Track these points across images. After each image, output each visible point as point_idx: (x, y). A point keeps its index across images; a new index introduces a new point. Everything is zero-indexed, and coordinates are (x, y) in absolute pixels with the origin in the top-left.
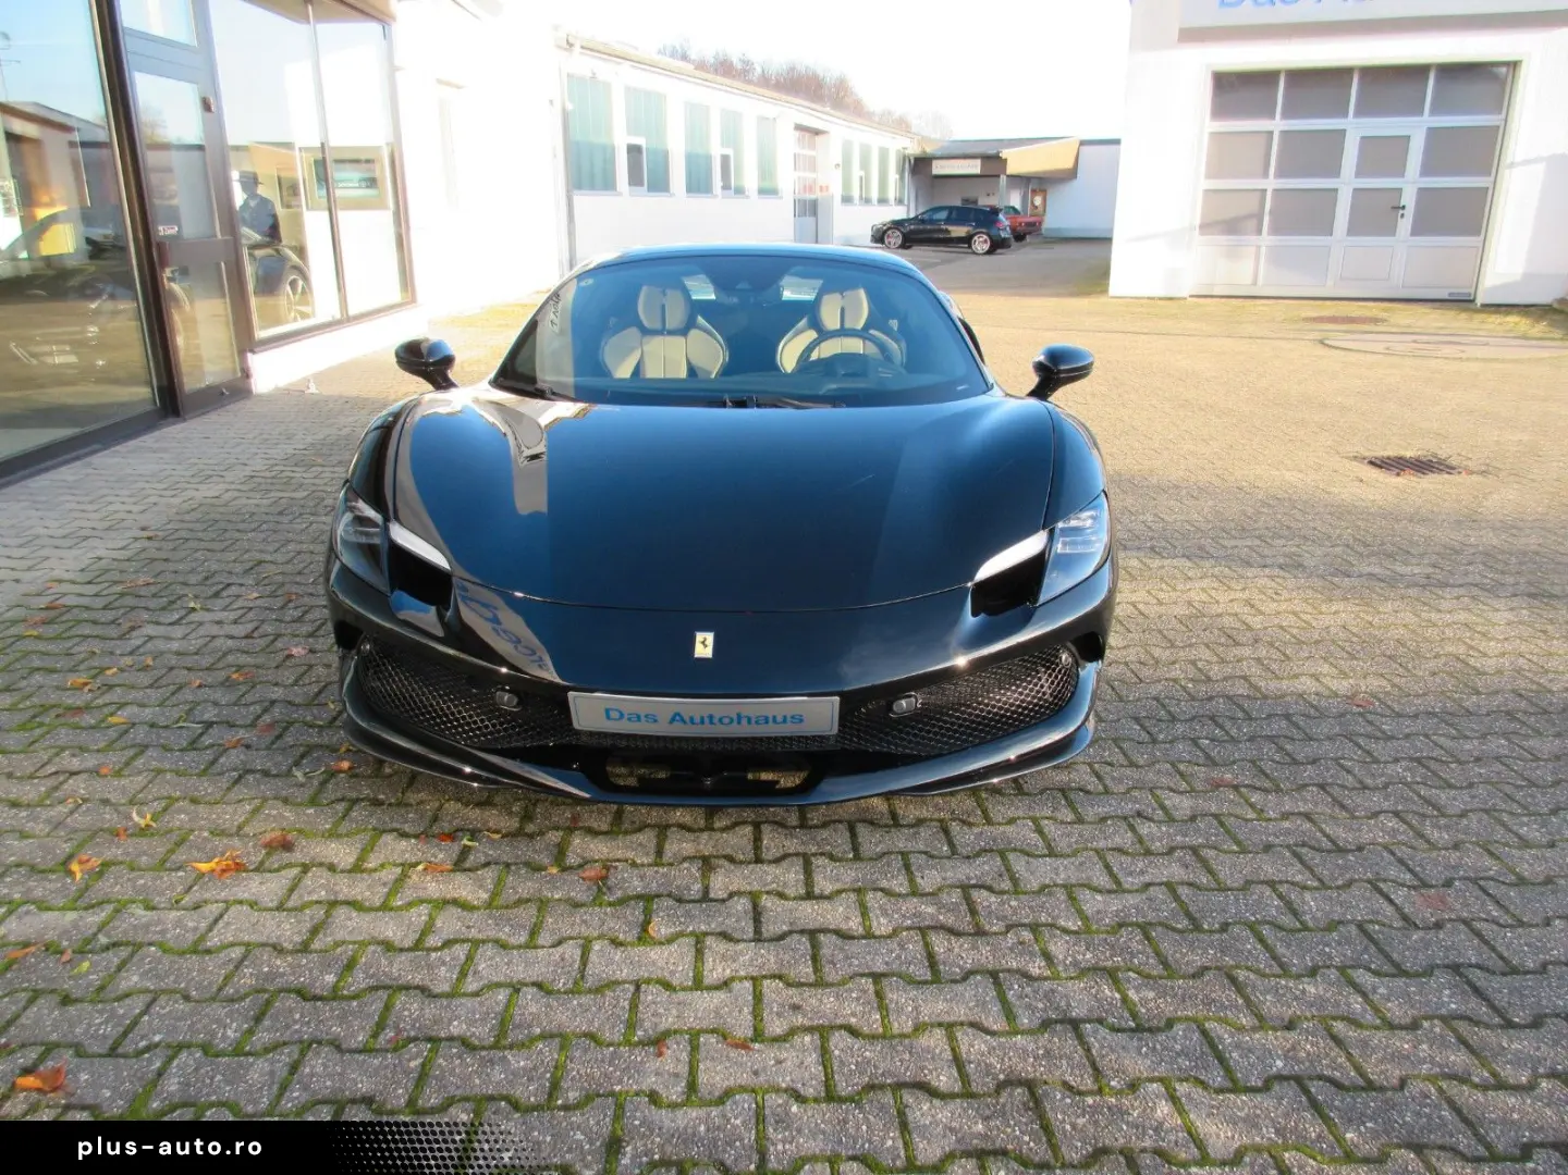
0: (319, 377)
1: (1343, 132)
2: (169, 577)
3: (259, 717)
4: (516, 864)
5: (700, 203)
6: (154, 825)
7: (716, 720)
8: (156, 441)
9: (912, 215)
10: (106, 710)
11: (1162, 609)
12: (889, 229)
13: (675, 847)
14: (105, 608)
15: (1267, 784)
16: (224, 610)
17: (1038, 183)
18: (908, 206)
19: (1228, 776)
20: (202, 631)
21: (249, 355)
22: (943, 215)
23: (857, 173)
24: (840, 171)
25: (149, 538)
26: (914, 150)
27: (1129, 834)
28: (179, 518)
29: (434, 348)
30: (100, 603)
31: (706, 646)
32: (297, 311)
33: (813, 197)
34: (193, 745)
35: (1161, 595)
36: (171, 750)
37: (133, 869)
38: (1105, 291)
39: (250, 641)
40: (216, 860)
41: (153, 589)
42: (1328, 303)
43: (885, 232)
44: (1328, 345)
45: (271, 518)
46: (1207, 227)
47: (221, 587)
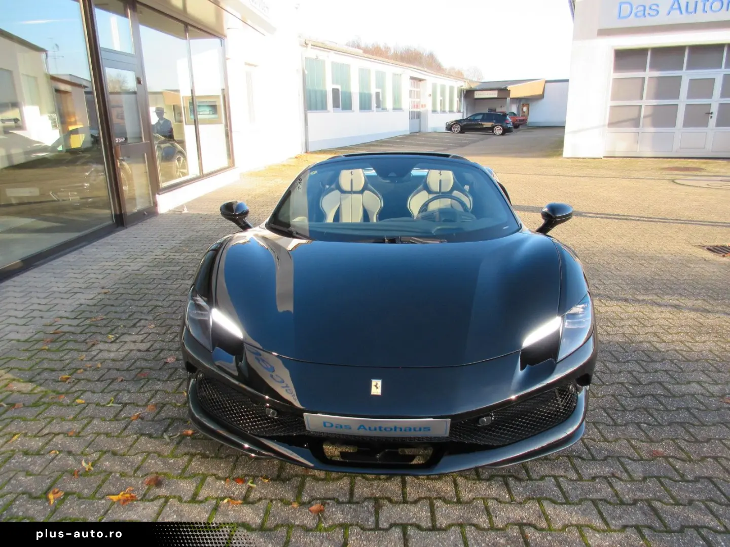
0: (189, 205)
1: (680, 77)
2: (112, 315)
3: (149, 400)
4: (276, 500)
5: (366, 114)
6: (93, 469)
7: (383, 429)
8: (113, 239)
9: (465, 118)
10: (76, 395)
11: (610, 338)
12: (454, 124)
13: (360, 491)
14: (81, 333)
15: (684, 456)
16: (137, 334)
17: (525, 101)
18: (463, 112)
19: (661, 450)
20: (126, 347)
21: (157, 196)
22: (480, 117)
23: (439, 98)
24: (431, 98)
25: (105, 293)
26: (466, 86)
27: (610, 489)
28: (119, 281)
29: (239, 206)
30: (79, 330)
31: (377, 388)
32: (180, 172)
33: (418, 110)
34: (116, 418)
35: (609, 329)
36: (105, 420)
37: (79, 498)
38: (561, 154)
39: (149, 353)
40: (122, 493)
41: (105, 322)
42: (674, 160)
43: (452, 126)
44: (677, 183)
45: (162, 281)
46: (611, 124)
47: (137, 320)
